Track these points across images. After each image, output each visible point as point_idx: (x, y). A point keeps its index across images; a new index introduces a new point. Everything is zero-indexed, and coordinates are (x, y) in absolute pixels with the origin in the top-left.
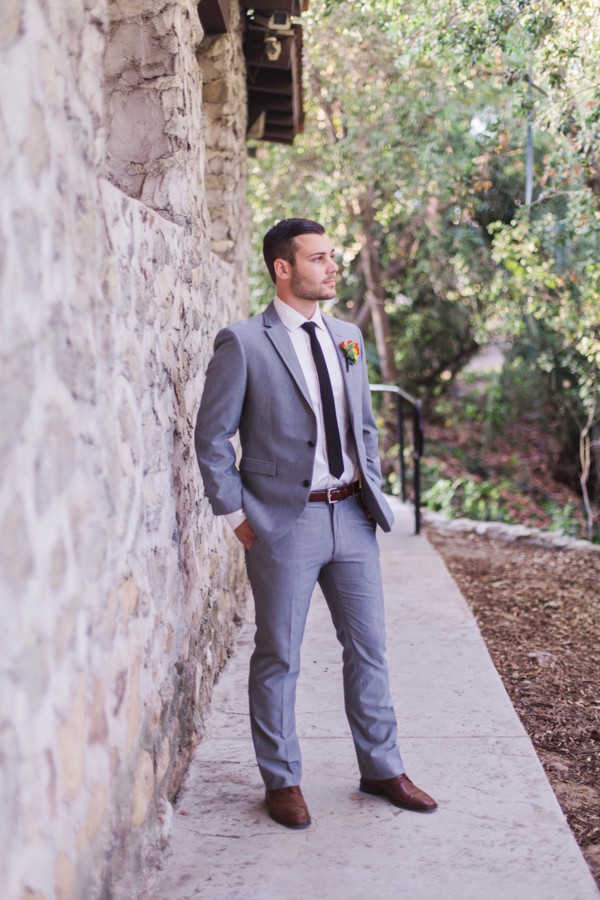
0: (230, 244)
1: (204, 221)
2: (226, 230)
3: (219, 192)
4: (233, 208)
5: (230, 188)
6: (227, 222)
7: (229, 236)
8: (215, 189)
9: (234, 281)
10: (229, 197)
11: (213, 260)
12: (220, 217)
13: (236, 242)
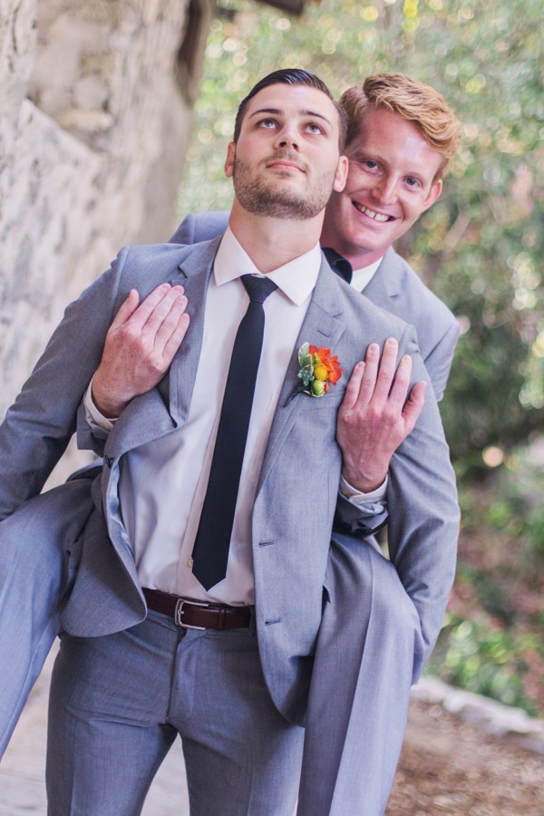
0: (105, 121)
1: (14, 40)
2: (102, 96)
3: (105, 29)
4: (125, 61)
5: (128, 27)
6: (107, 84)
7: (106, 107)
8: (99, 21)
9: (97, 182)
10: (122, 41)
11: (31, 119)
12: (97, 72)
13: (117, 121)
